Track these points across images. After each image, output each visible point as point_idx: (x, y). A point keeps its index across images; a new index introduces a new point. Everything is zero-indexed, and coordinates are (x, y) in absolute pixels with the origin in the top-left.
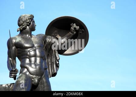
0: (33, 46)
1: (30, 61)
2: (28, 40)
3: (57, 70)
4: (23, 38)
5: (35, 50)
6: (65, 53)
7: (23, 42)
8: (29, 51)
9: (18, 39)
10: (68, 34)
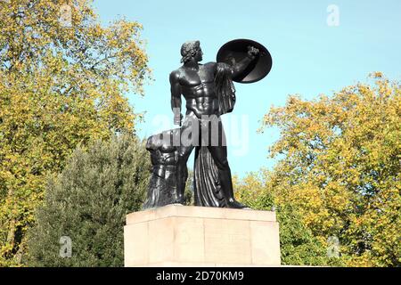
0: (199, 84)
1: (197, 102)
2: (193, 75)
3: (233, 105)
4: (188, 73)
5: (202, 89)
6: (244, 80)
7: (187, 78)
8: (196, 90)
9: (182, 75)
10: (245, 60)
